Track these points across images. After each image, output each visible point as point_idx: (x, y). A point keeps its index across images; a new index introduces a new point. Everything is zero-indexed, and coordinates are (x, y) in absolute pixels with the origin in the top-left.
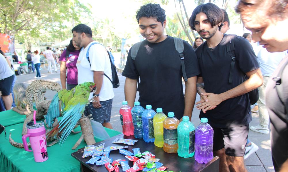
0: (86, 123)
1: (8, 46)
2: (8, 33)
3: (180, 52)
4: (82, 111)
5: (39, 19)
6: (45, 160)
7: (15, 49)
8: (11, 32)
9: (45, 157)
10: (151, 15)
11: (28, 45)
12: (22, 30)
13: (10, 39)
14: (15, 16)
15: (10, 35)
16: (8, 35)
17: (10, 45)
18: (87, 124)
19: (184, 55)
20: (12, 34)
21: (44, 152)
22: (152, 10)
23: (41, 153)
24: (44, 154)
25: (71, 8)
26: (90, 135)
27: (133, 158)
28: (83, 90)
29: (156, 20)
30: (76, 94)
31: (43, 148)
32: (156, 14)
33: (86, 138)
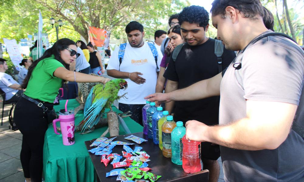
0: (111, 118)
1: (104, 40)
2: (106, 28)
3: (218, 56)
4: (103, 105)
5: (136, 15)
6: (71, 144)
7: (110, 44)
8: (108, 27)
9: (71, 142)
10: (193, 21)
11: (124, 40)
12: (119, 25)
13: (106, 34)
14: (113, 13)
15: (107, 30)
16: (105, 30)
17: (106, 40)
18: (113, 118)
19: (222, 59)
20: (109, 29)
21: (71, 137)
22: (196, 15)
23: (68, 138)
24: (70, 139)
25: (166, 5)
26: (114, 129)
27: (127, 154)
28: (112, 86)
29: (198, 25)
30: (105, 88)
31: (70, 133)
32: (199, 19)
33: (110, 131)
